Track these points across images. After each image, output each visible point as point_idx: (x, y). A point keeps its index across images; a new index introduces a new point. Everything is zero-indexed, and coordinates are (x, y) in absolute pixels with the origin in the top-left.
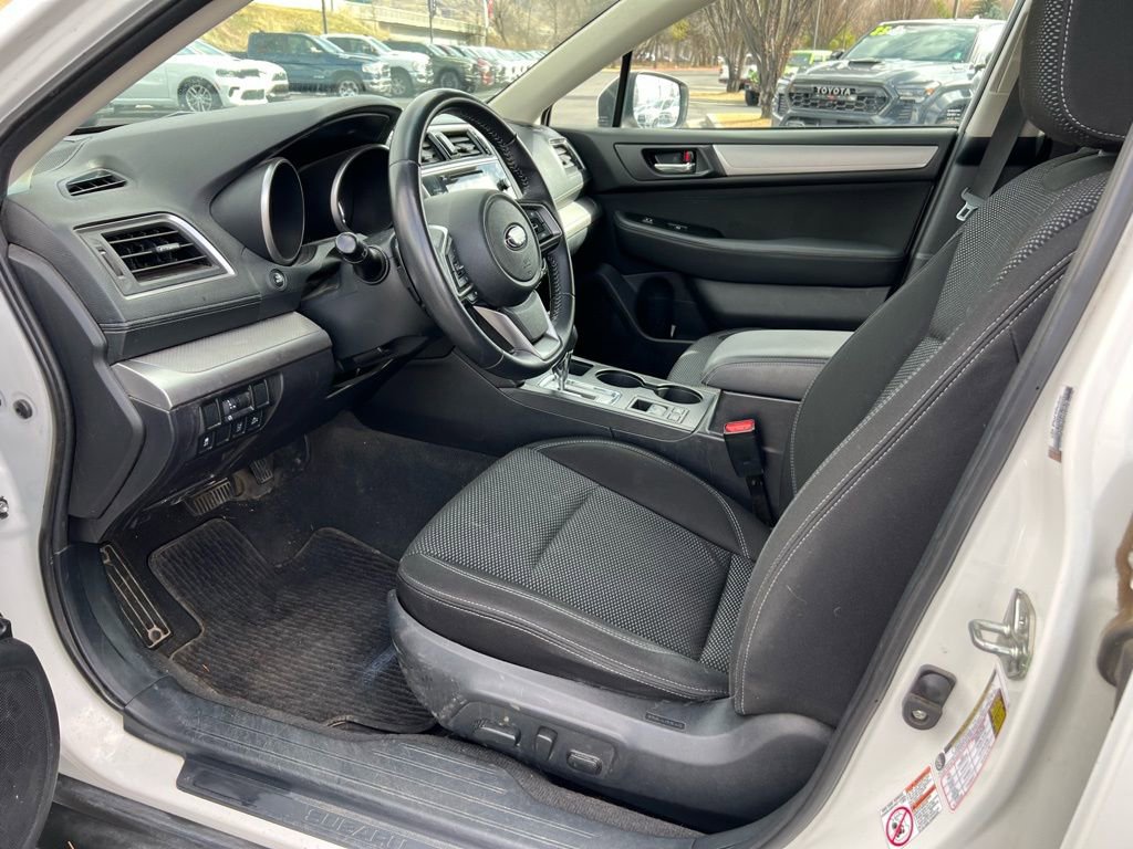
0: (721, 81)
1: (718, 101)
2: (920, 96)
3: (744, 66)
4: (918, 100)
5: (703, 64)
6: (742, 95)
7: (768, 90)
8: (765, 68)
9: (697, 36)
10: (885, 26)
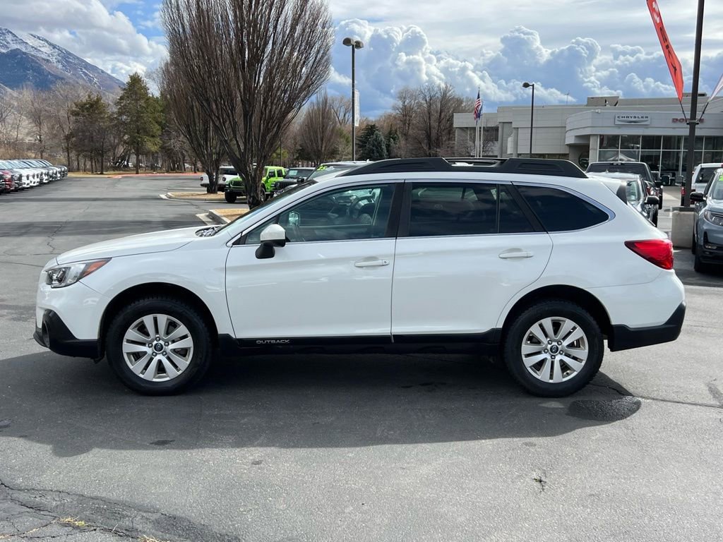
0: (202, 185)
1: (206, 200)
2: (349, 203)
3: (220, 176)
4: (348, 205)
5: (173, 170)
6: (221, 195)
7: (252, 195)
8: (248, 181)
9: (169, 150)
10: (324, 166)
